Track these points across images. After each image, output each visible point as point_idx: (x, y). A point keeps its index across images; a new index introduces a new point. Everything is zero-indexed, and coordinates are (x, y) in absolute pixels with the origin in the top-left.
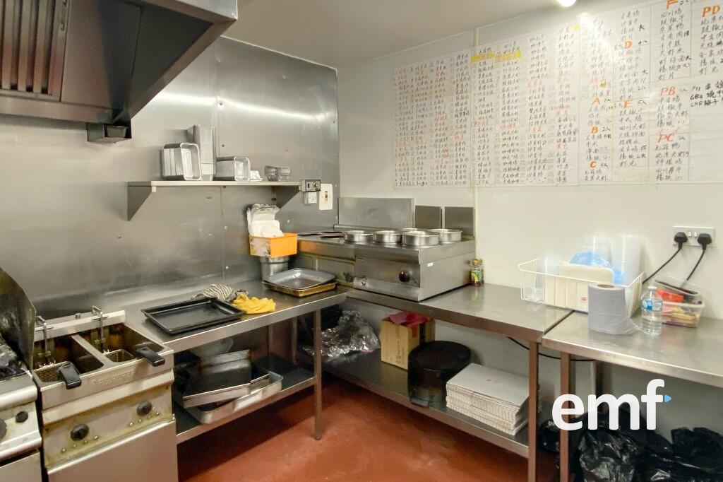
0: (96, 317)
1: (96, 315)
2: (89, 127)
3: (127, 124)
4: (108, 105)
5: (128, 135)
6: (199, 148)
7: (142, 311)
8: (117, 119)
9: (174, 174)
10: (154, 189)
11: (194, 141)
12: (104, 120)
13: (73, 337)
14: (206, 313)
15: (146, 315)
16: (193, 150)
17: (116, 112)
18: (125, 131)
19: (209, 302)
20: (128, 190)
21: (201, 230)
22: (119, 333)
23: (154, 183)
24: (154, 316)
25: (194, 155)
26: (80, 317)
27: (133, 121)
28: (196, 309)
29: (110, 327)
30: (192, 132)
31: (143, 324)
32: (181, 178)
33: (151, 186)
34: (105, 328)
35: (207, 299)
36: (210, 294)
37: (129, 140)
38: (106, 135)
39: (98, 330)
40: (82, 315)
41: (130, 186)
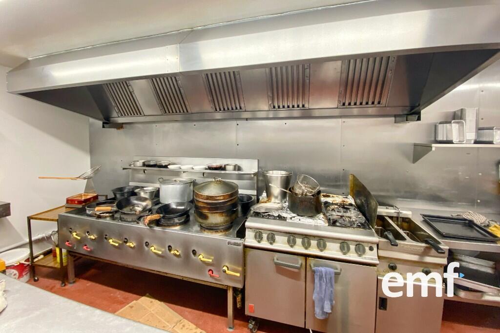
0: (396, 211)
1: (396, 210)
2: (395, 116)
3: (419, 114)
4: (408, 104)
5: (419, 119)
6: (465, 122)
7: (421, 214)
8: (413, 111)
9: (445, 139)
10: (433, 149)
11: (461, 118)
12: (406, 112)
13: (386, 217)
14: (464, 228)
15: (423, 217)
16: (460, 124)
17: (412, 108)
18: (417, 117)
19: (467, 222)
20: (414, 148)
21: (460, 173)
22: (407, 222)
23: (434, 145)
24: (429, 219)
25: (461, 127)
26: (388, 209)
27: (422, 112)
28: (456, 223)
29: (403, 218)
30: (459, 113)
31: (421, 222)
32: (451, 142)
33: (431, 147)
34: (401, 217)
35: (465, 220)
36: (469, 217)
37: (419, 122)
38: (407, 120)
39: (397, 218)
40: (389, 208)
41: (415, 145)
